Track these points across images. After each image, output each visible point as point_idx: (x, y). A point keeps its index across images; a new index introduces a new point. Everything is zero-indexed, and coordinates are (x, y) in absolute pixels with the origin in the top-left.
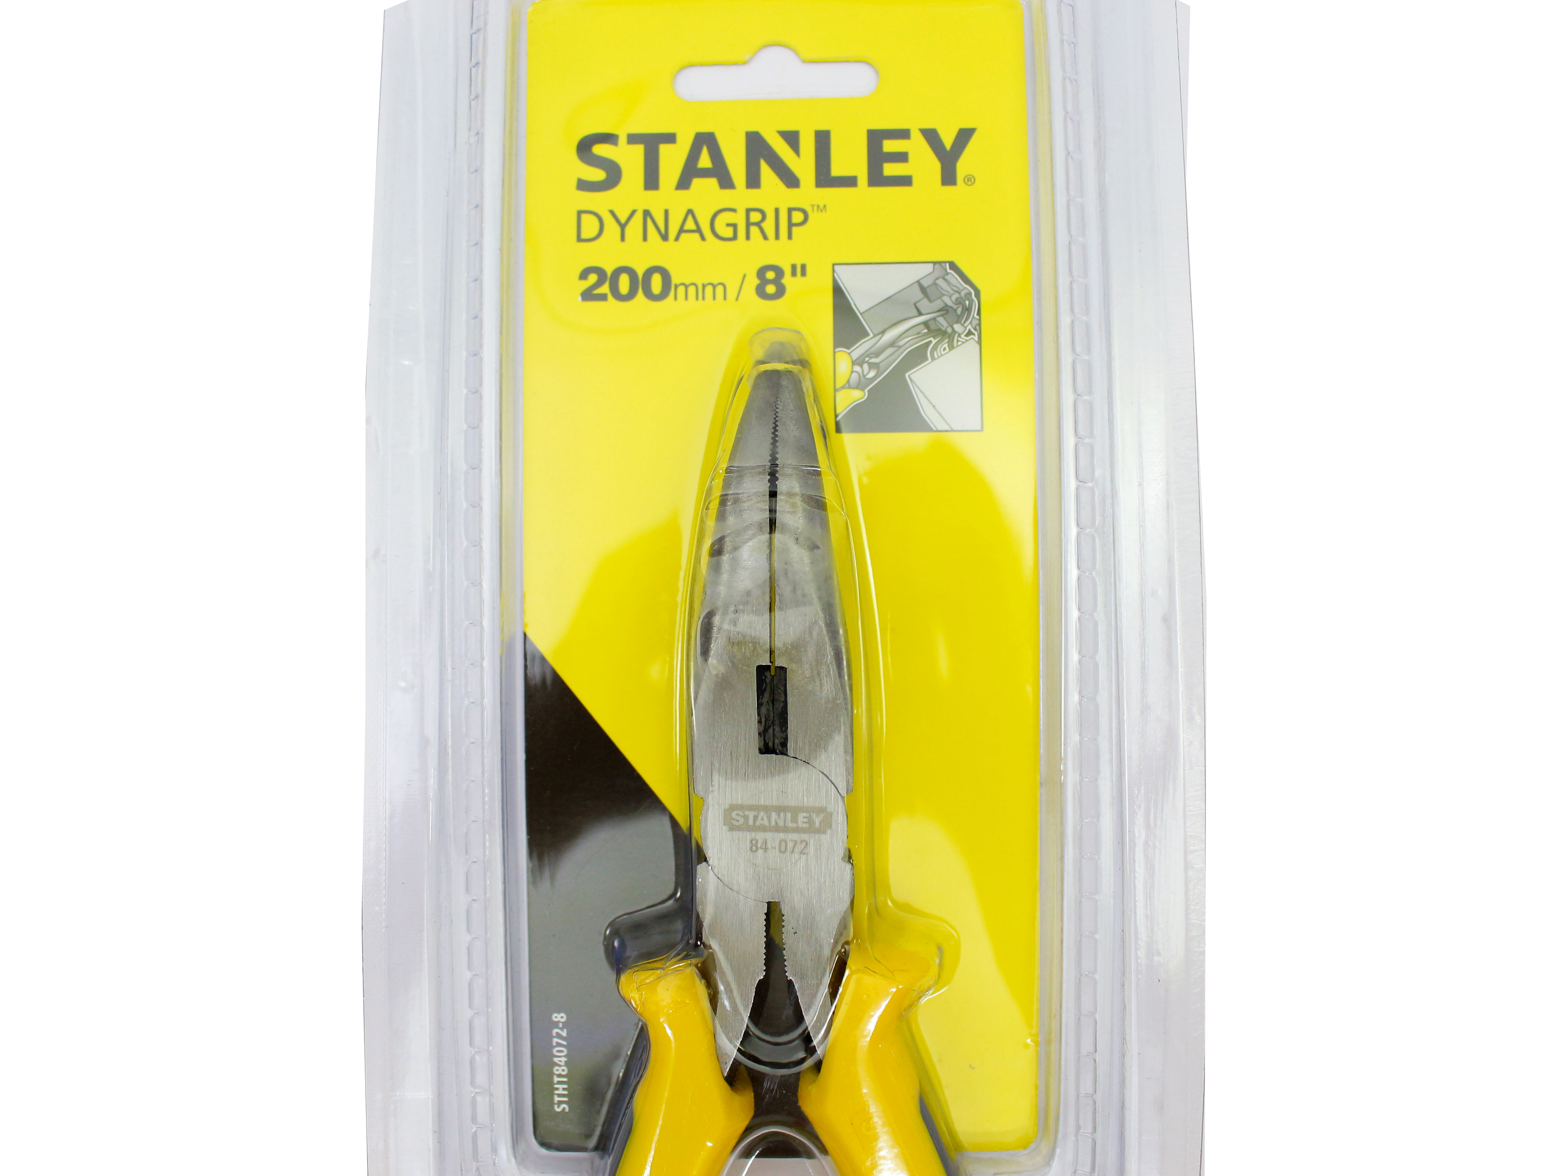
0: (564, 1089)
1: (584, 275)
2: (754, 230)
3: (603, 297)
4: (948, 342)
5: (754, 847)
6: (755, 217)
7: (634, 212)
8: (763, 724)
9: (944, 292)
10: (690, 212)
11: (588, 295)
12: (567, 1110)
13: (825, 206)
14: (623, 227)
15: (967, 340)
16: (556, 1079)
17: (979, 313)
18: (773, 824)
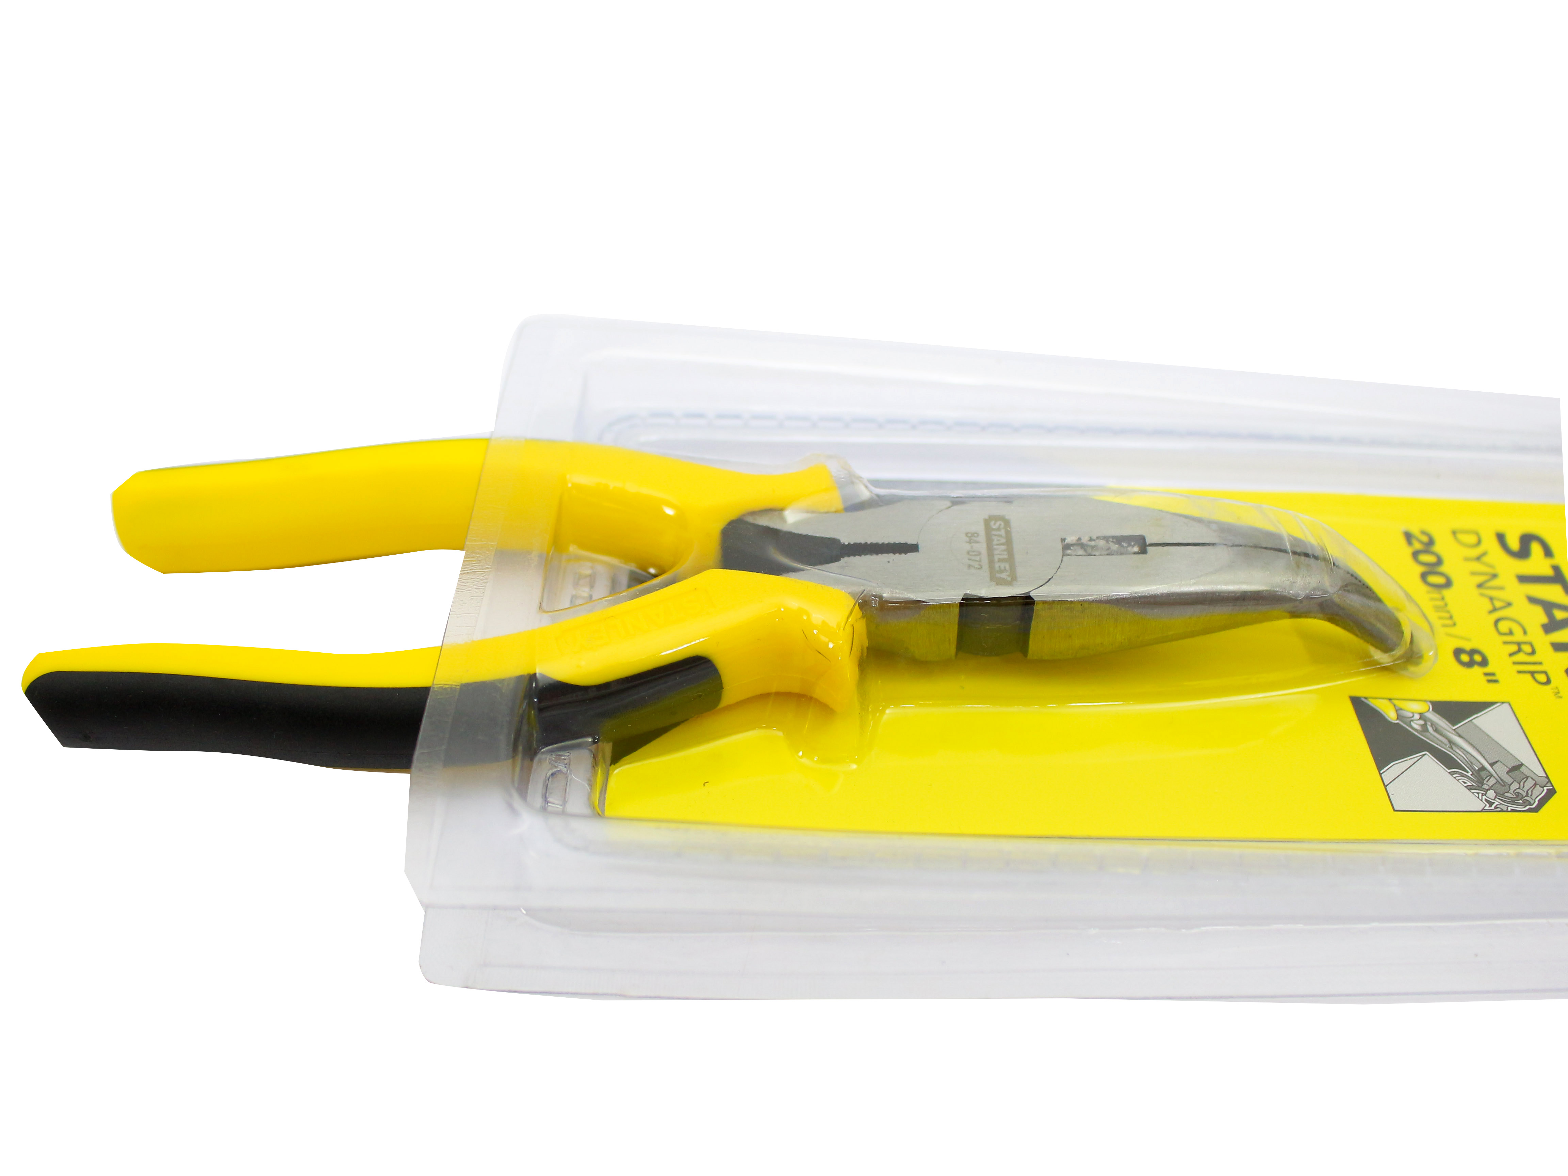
1: (1424, 533)
3: (1410, 544)
4: (1473, 785)
5: (971, 537)
6: (1526, 648)
7: (1493, 567)
9: (1522, 784)
10: (1510, 604)
11: (1409, 537)
14: (1478, 559)
15: (1482, 800)
17: (1513, 811)
18: (995, 547)
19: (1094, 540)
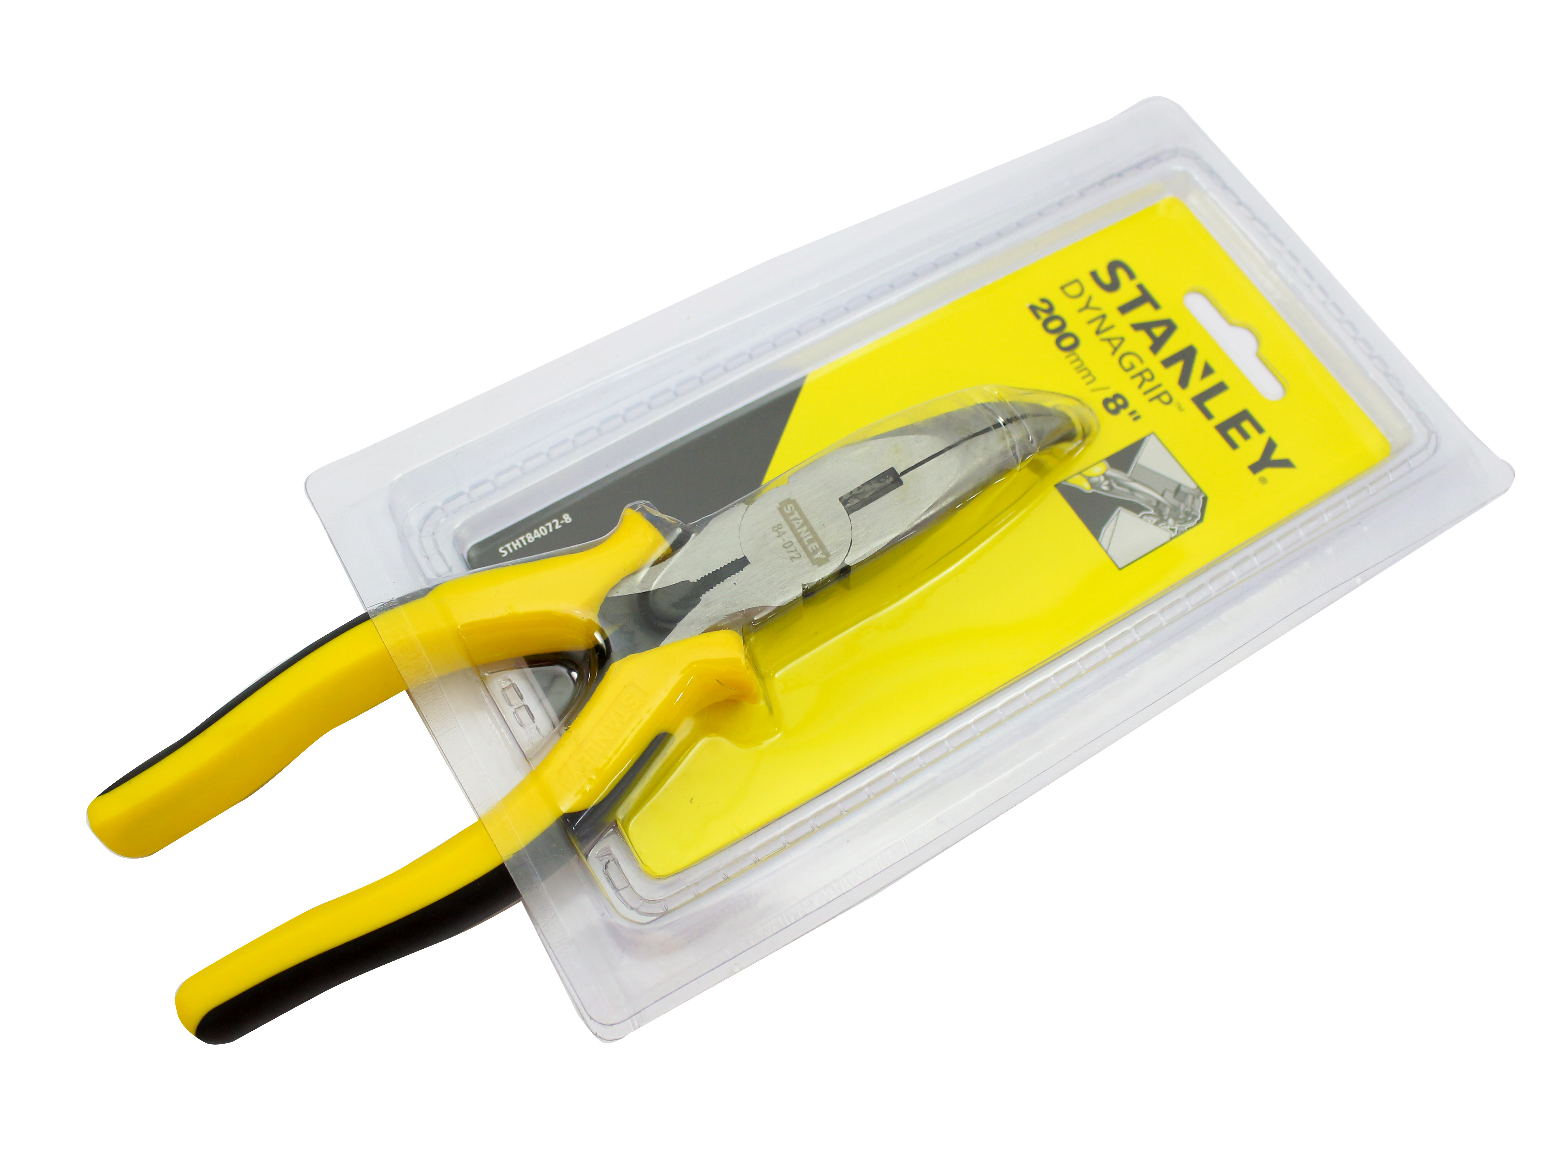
0: (518, 546)
1: (1043, 301)
3: (1038, 317)
4: (1158, 520)
5: (777, 528)
6: (1147, 375)
7: (1099, 309)
8: (859, 492)
9: (1186, 502)
11: (1033, 309)
12: (504, 556)
13: (1183, 409)
14: (1087, 307)
15: (1167, 531)
16: (522, 538)
18: (799, 531)
19: (861, 488)
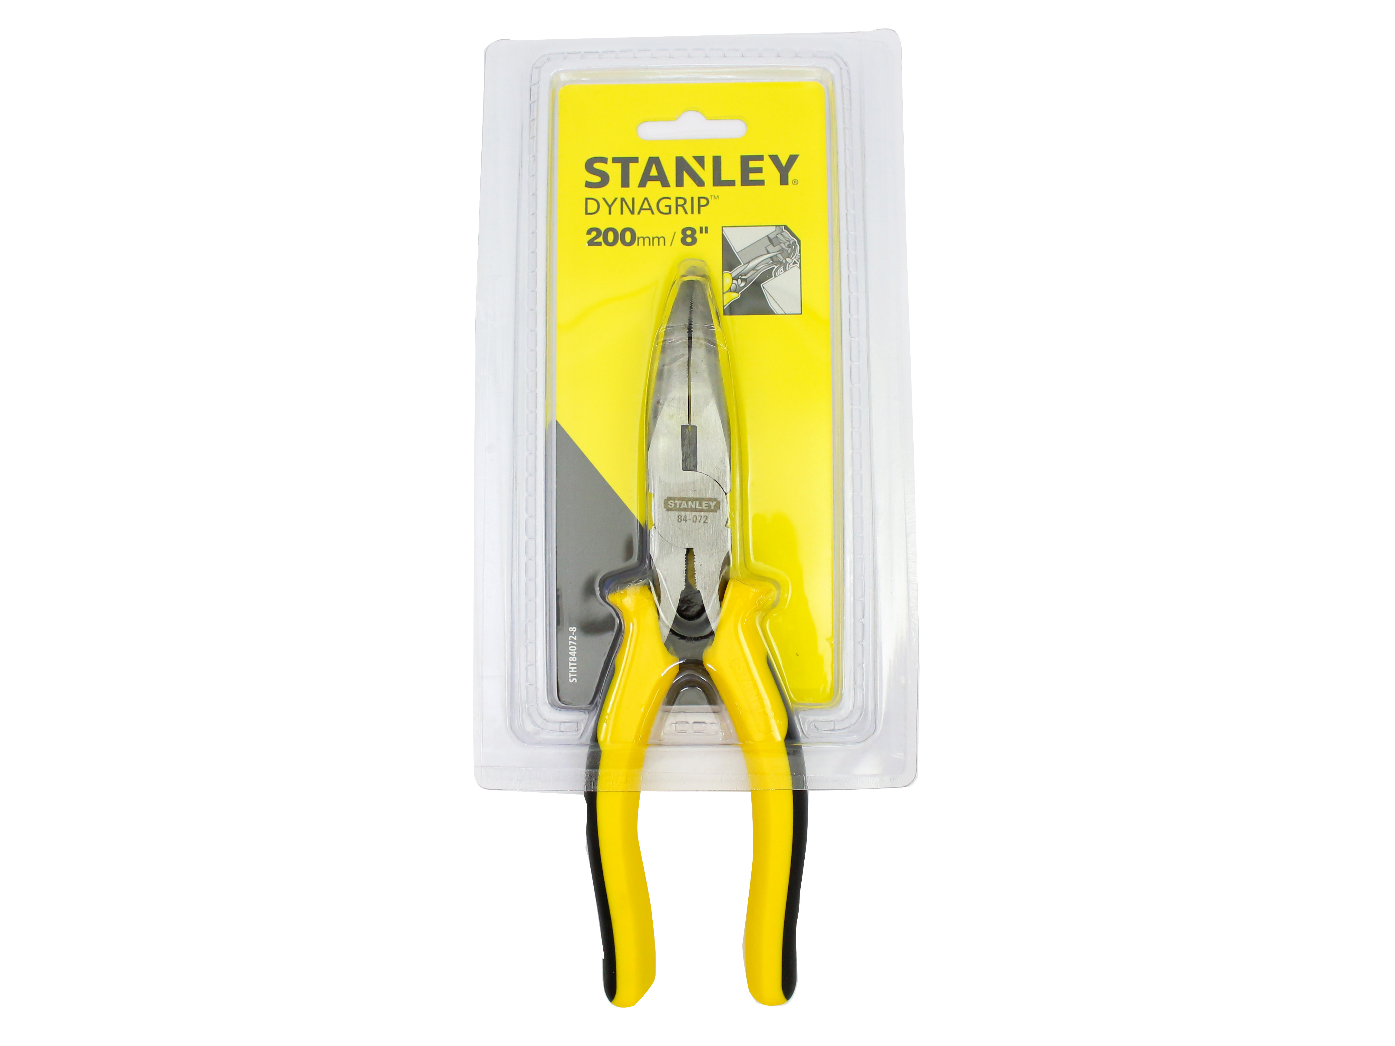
0: (574, 670)
1: (589, 232)
2: (680, 209)
3: (599, 244)
4: (783, 268)
5: (680, 519)
6: (681, 202)
7: (616, 199)
8: (685, 455)
9: (781, 241)
10: (646, 199)
11: (591, 243)
12: (576, 682)
13: (718, 196)
14: (610, 207)
15: (793, 267)
16: (570, 664)
17: (800, 252)
18: (689, 507)
19: (684, 452)
